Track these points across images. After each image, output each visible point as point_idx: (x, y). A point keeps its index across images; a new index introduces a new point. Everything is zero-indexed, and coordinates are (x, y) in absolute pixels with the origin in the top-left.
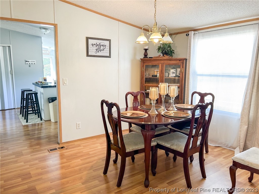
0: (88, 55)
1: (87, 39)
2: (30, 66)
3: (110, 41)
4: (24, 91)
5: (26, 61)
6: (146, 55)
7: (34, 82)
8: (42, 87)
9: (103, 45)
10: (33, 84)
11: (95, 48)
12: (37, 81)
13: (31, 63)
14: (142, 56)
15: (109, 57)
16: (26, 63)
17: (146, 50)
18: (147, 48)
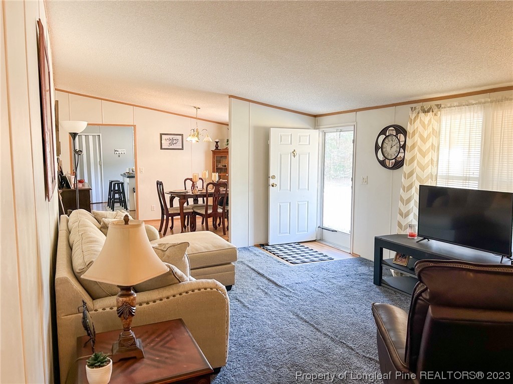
0: (161, 148)
1: (161, 135)
2: (119, 156)
3: (182, 135)
4: (112, 182)
5: (116, 151)
6: (217, 148)
7: (122, 173)
8: (128, 177)
9: (175, 140)
10: (121, 175)
11: (168, 142)
12: (125, 172)
13: (120, 153)
14: (214, 148)
15: (182, 149)
16: (116, 152)
17: (217, 142)
18: (217, 141)
